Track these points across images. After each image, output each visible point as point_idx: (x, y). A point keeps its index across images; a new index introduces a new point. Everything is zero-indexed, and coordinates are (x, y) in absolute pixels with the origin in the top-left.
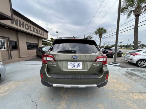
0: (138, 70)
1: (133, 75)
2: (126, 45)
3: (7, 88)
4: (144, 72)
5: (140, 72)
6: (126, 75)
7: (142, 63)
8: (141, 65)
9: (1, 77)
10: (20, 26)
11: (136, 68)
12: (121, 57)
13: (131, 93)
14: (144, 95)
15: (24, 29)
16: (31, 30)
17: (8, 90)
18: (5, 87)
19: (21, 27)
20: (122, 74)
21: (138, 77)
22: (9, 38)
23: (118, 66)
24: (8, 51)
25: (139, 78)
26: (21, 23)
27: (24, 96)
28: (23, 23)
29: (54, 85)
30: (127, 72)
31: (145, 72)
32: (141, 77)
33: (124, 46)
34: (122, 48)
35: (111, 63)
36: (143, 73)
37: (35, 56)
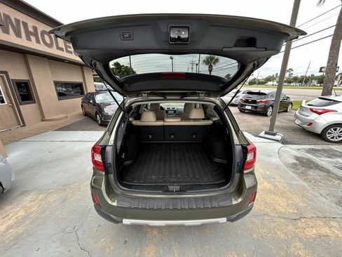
0: (324, 150)
1: (311, 168)
2: (303, 77)
3: (22, 213)
4: (336, 156)
5: (328, 157)
6: (294, 166)
7: (336, 133)
8: (333, 138)
9: (2, 186)
10: (29, 39)
11: (320, 146)
12: (286, 111)
13: (303, 220)
14: (332, 223)
15: (41, 48)
16: (59, 48)
17: (24, 218)
18: (16, 210)
19: (31, 41)
20: (285, 164)
21: (322, 173)
22: (6, 73)
23: (278, 141)
24: (13, 107)
25: (325, 174)
26: (31, 29)
27: (62, 234)
28: (35, 28)
29: (126, 221)
30: (297, 158)
31: (340, 157)
32: (328, 172)
33: (296, 79)
34: (292, 84)
35: (262, 134)
36: (335, 160)
37: (80, 115)
